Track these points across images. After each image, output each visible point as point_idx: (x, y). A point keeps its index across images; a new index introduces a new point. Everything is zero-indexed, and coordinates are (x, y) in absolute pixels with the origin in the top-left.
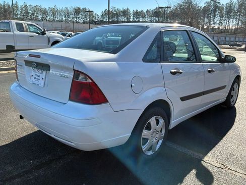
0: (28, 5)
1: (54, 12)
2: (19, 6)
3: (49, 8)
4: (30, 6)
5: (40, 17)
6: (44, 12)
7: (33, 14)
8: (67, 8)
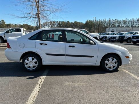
0: (111, 20)
1: (125, 22)
2: (107, 21)
3: (122, 20)
4: (112, 20)
5: (116, 25)
6: (119, 23)
7: (113, 24)
8: (133, 19)
